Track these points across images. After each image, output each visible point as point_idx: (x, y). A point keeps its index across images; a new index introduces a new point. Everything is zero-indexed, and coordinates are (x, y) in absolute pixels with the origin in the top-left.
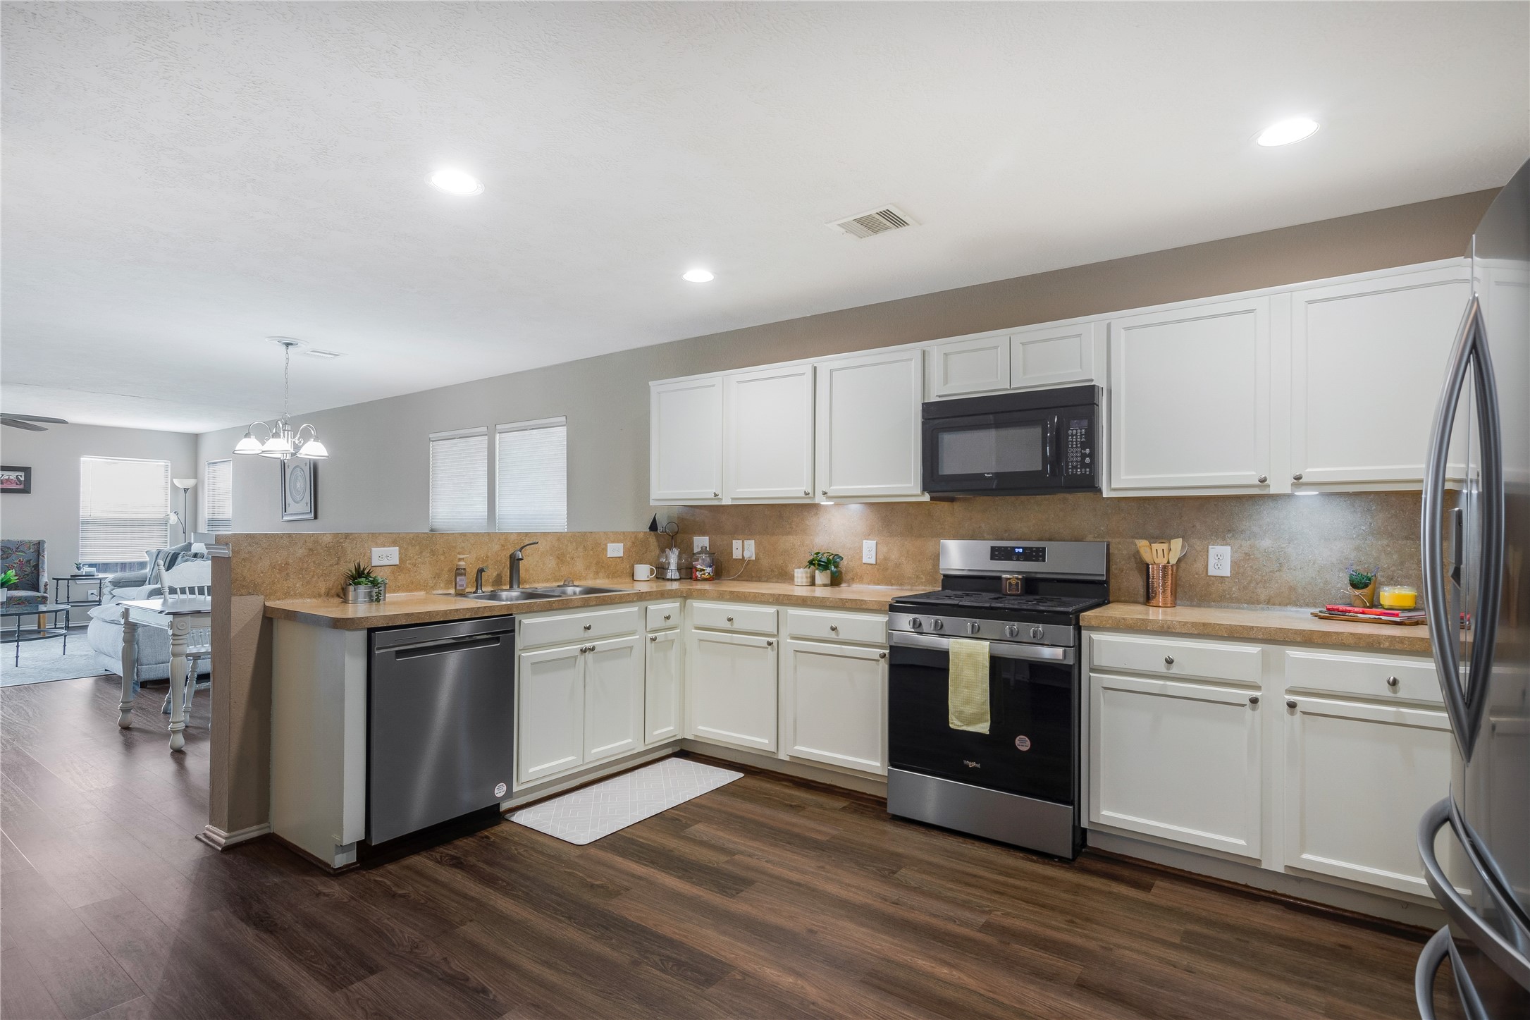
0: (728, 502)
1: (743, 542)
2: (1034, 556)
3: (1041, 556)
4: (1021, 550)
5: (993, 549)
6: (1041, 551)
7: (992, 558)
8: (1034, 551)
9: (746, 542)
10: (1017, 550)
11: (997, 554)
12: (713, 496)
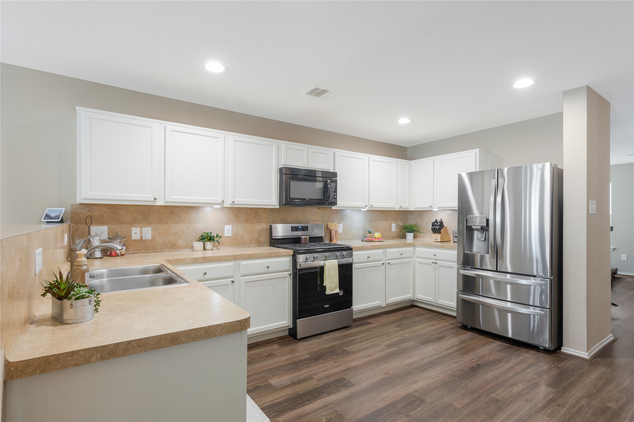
0: (162, 204)
1: (141, 228)
2: (305, 229)
3: (307, 229)
4: (300, 227)
5: (292, 227)
6: (307, 227)
7: (292, 231)
8: (305, 227)
9: (144, 229)
10: (299, 227)
11: (294, 229)
12: (153, 199)
